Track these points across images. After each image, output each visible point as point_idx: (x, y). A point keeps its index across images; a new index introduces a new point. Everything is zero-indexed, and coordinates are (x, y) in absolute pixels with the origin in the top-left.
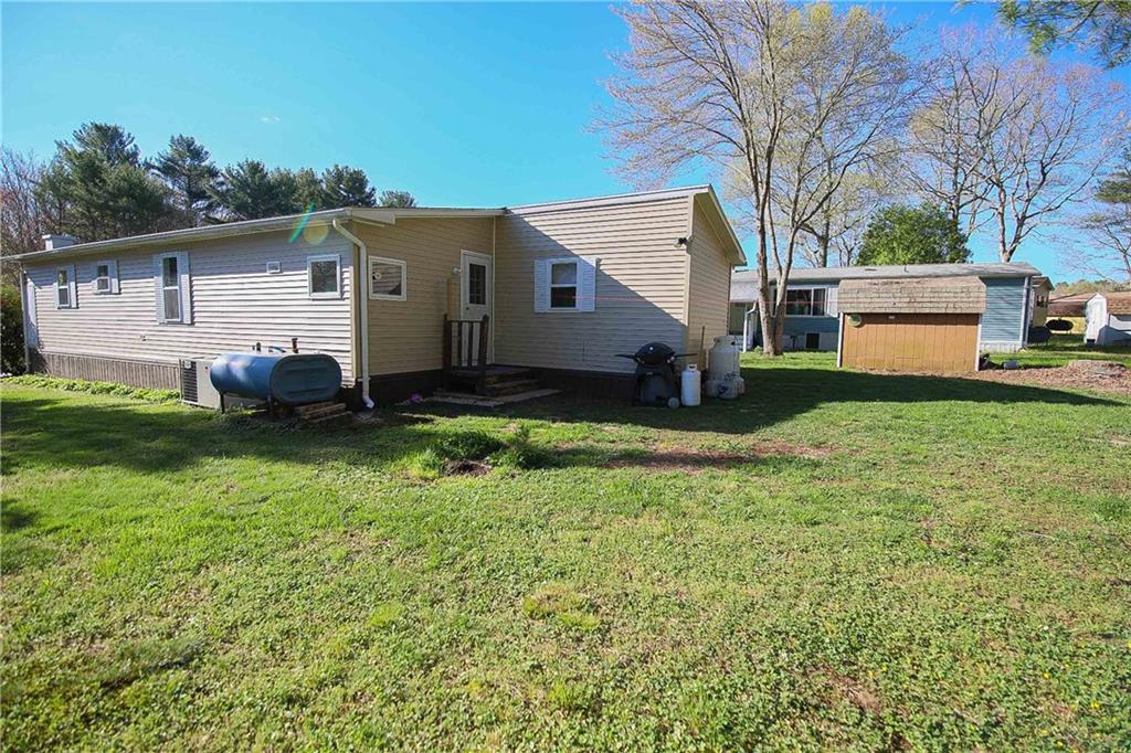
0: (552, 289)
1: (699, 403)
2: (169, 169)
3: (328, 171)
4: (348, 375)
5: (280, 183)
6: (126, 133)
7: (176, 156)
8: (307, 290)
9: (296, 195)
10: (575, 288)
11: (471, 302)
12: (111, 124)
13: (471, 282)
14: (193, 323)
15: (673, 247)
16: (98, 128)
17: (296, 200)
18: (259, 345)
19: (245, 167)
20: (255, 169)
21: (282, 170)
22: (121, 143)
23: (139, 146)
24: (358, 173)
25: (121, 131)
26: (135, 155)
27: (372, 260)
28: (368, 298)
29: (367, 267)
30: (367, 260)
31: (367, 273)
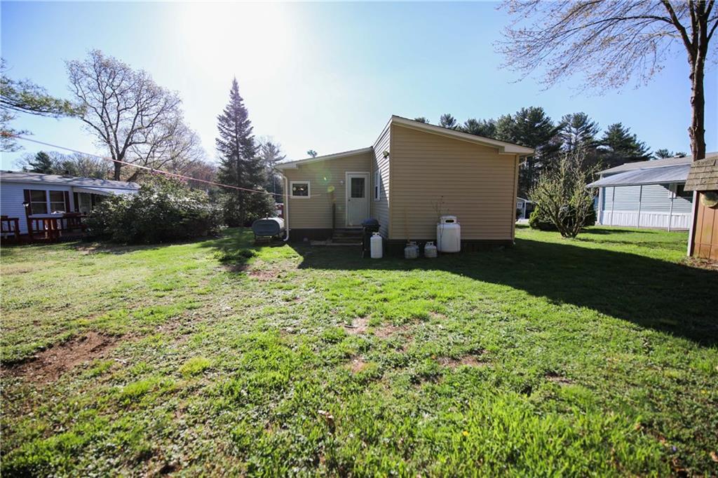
11: (353, 197)
13: (352, 187)
27: (292, 183)
28: (289, 197)
29: (289, 186)
30: (289, 183)
31: (289, 188)
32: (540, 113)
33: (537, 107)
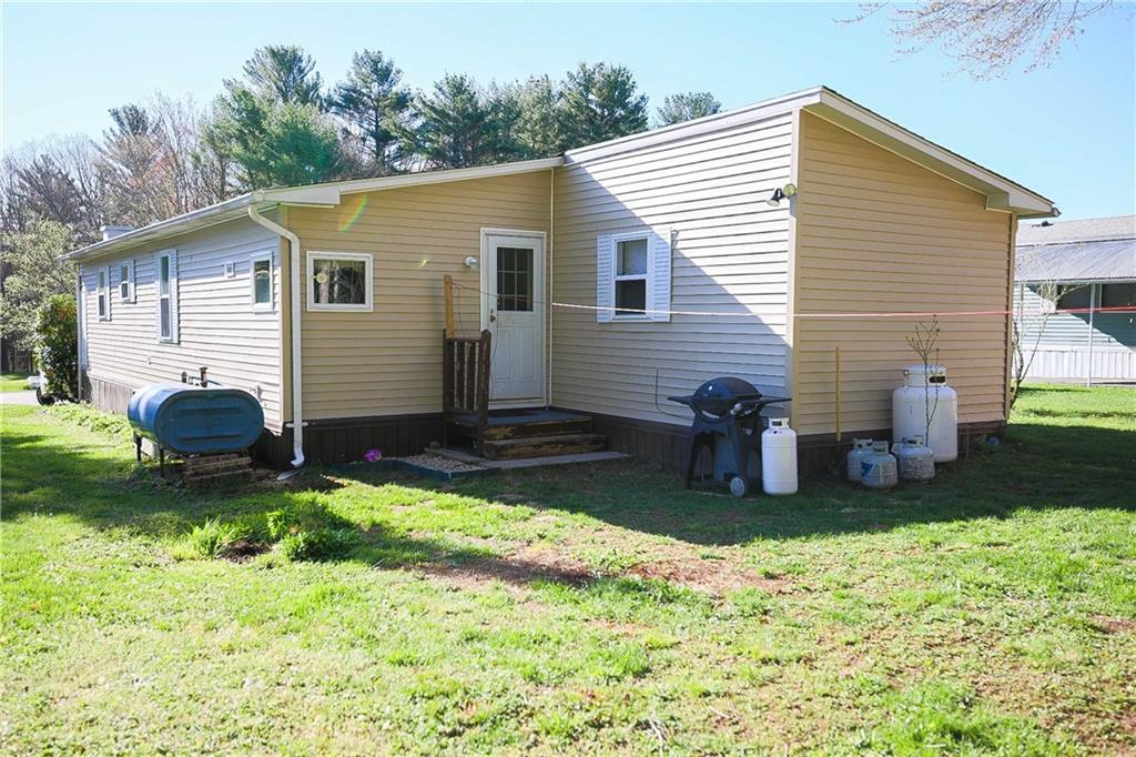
0: (617, 282)
1: (796, 489)
2: (351, 101)
3: (571, 76)
4: (274, 419)
5: (496, 107)
6: (305, 58)
7: (360, 83)
8: (251, 299)
9: (521, 124)
10: (644, 281)
11: (499, 308)
12: (288, 45)
13: (499, 275)
14: (179, 343)
15: (765, 207)
16: (274, 53)
17: (518, 131)
18: (184, 375)
19: (445, 88)
20: (458, 88)
21: (500, 85)
22: (301, 71)
23: (321, 75)
24: (618, 72)
25: (300, 54)
26: (315, 87)
27: (311, 256)
28: (304, 311)
29: (303, 266)
30: (303, 257)
31: (303, 276)
32: (624, 83)
33: (616, 67)
